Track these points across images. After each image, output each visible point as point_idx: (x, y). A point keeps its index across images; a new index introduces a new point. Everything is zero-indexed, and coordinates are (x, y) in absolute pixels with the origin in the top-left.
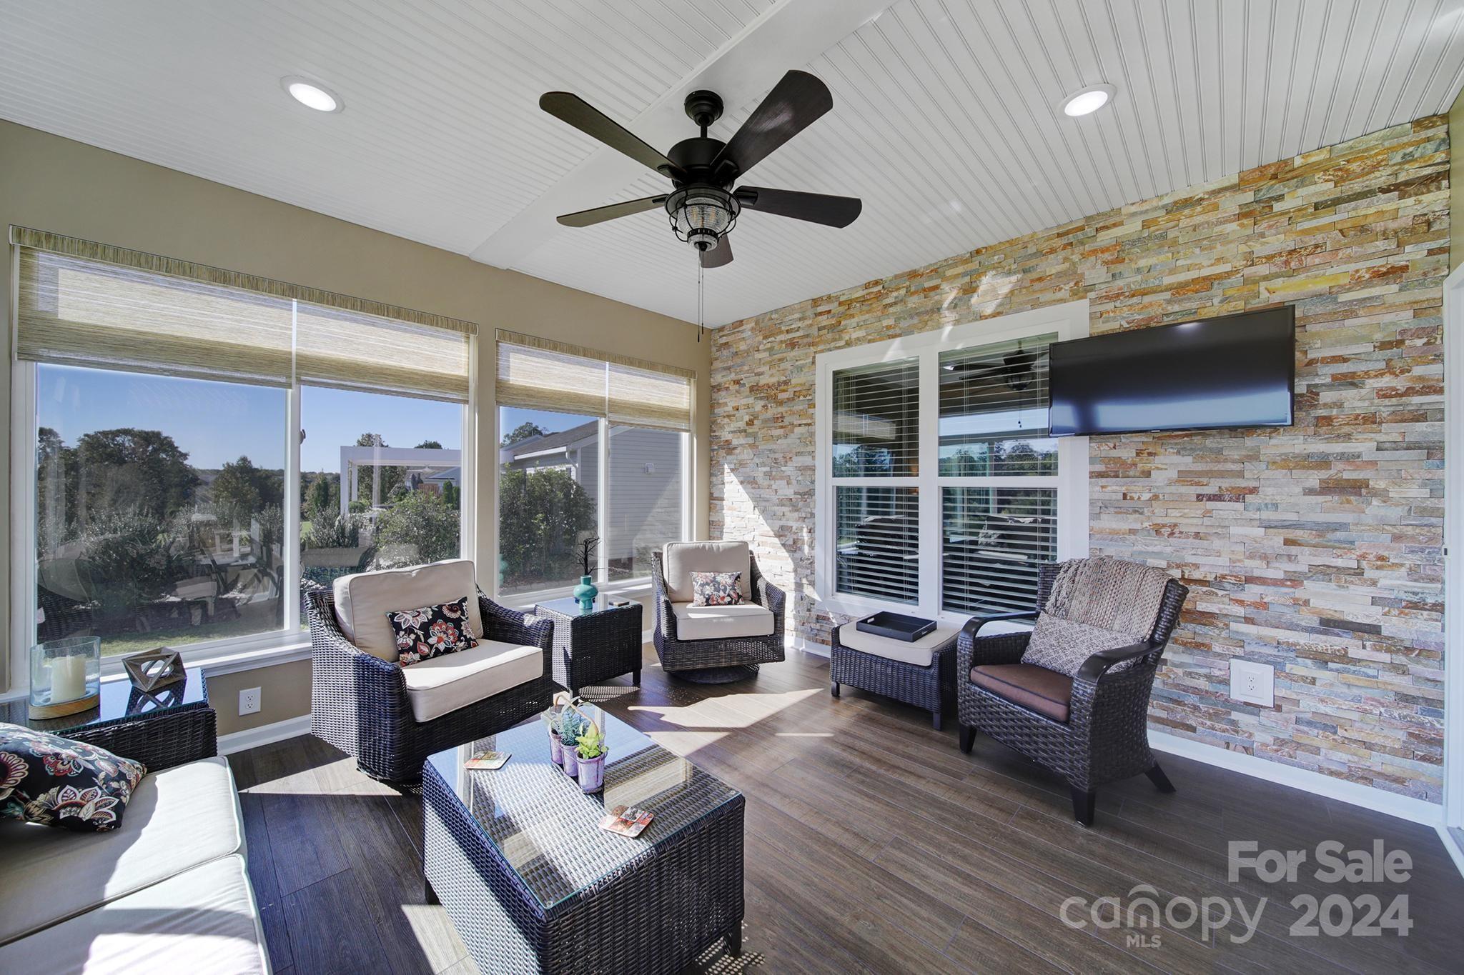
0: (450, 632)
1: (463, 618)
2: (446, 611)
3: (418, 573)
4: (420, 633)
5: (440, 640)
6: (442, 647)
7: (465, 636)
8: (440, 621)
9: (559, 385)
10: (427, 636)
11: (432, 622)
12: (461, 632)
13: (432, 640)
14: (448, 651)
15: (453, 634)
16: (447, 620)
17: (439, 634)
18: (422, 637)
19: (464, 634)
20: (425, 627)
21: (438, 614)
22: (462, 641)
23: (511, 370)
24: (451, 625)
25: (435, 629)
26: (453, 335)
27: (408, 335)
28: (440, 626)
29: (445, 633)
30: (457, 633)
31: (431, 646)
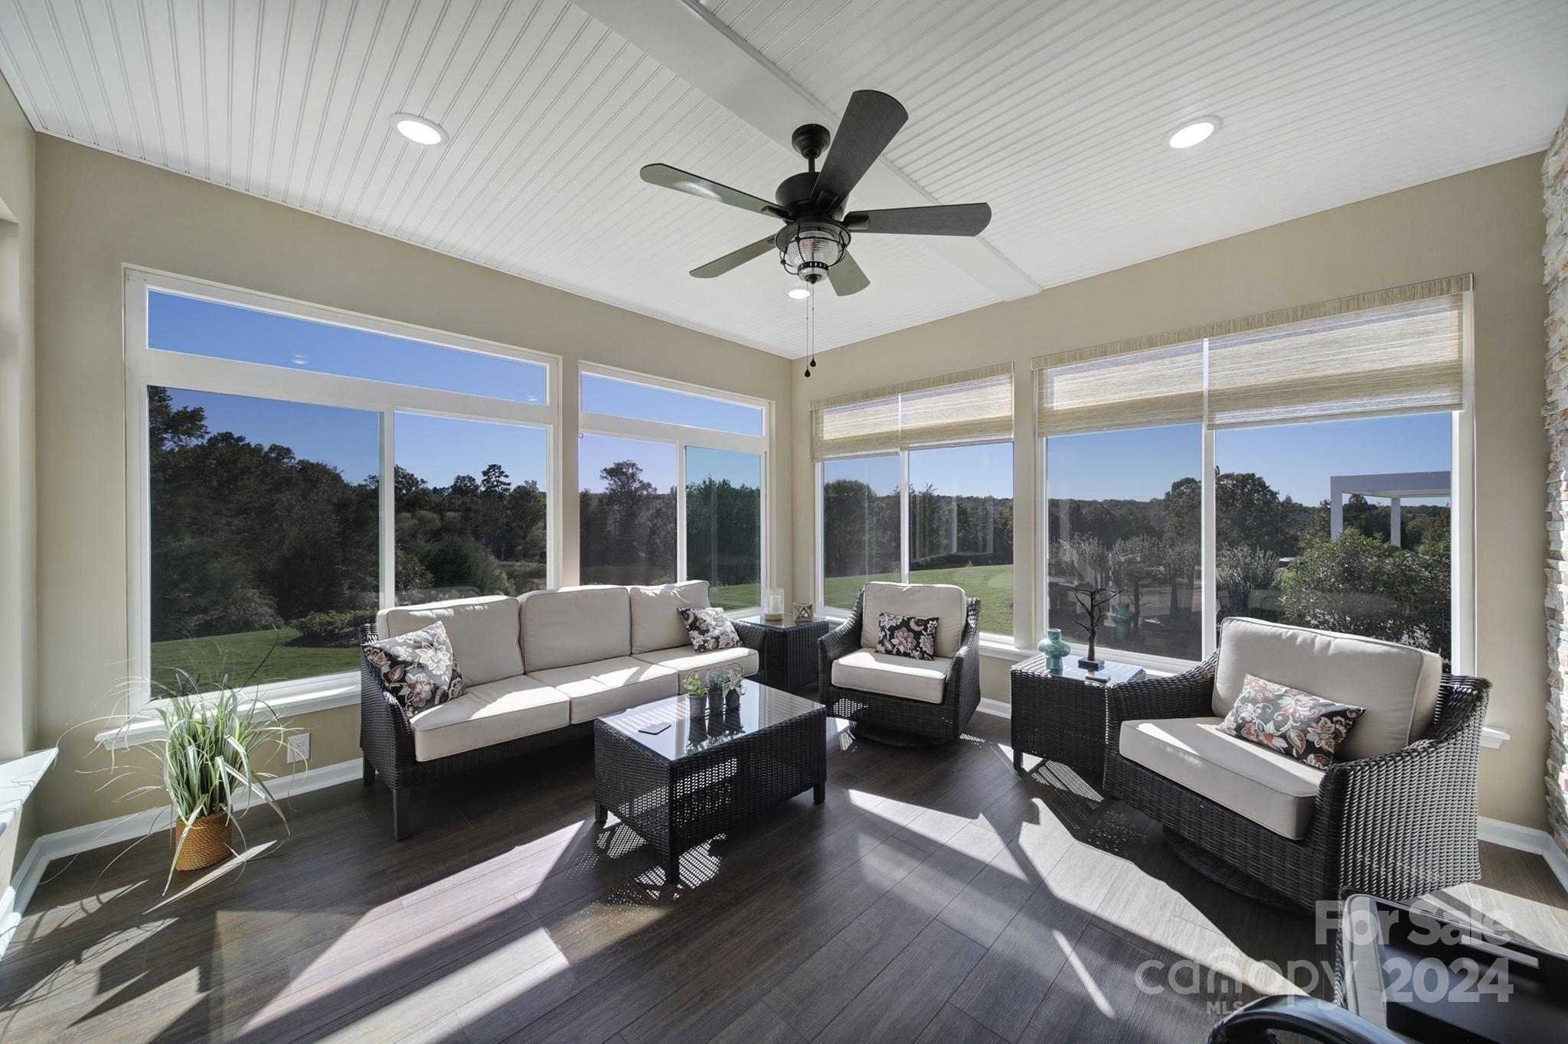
0: (910, 640)
1: (924, 633)
2: (912, 624)
3: (907, 590)
4: (888, 632)
5: (900, 643)
6: (902, 649)
7: (921, 648)
8: (904, 629)
9: (1117, 396)
10: (892, 637)
11: (898, 627)
12: (919, 643)
13: (895, 641)
14: (906, 655)
15: (912, 642)
16: (910, 630)
17: (901, 639)
18: (888, 636)
19: (921, 646)
20: (892, 629)
21: (905, 623)
22: (917, 651)
23: (1055, 395)
24: (912, 635)
25: (899, 634)
26: (998, 380)
27: (964, 393)
28: (903, 633)
29: (905, 639)
30: (915, 643)
31: (894, 646)
